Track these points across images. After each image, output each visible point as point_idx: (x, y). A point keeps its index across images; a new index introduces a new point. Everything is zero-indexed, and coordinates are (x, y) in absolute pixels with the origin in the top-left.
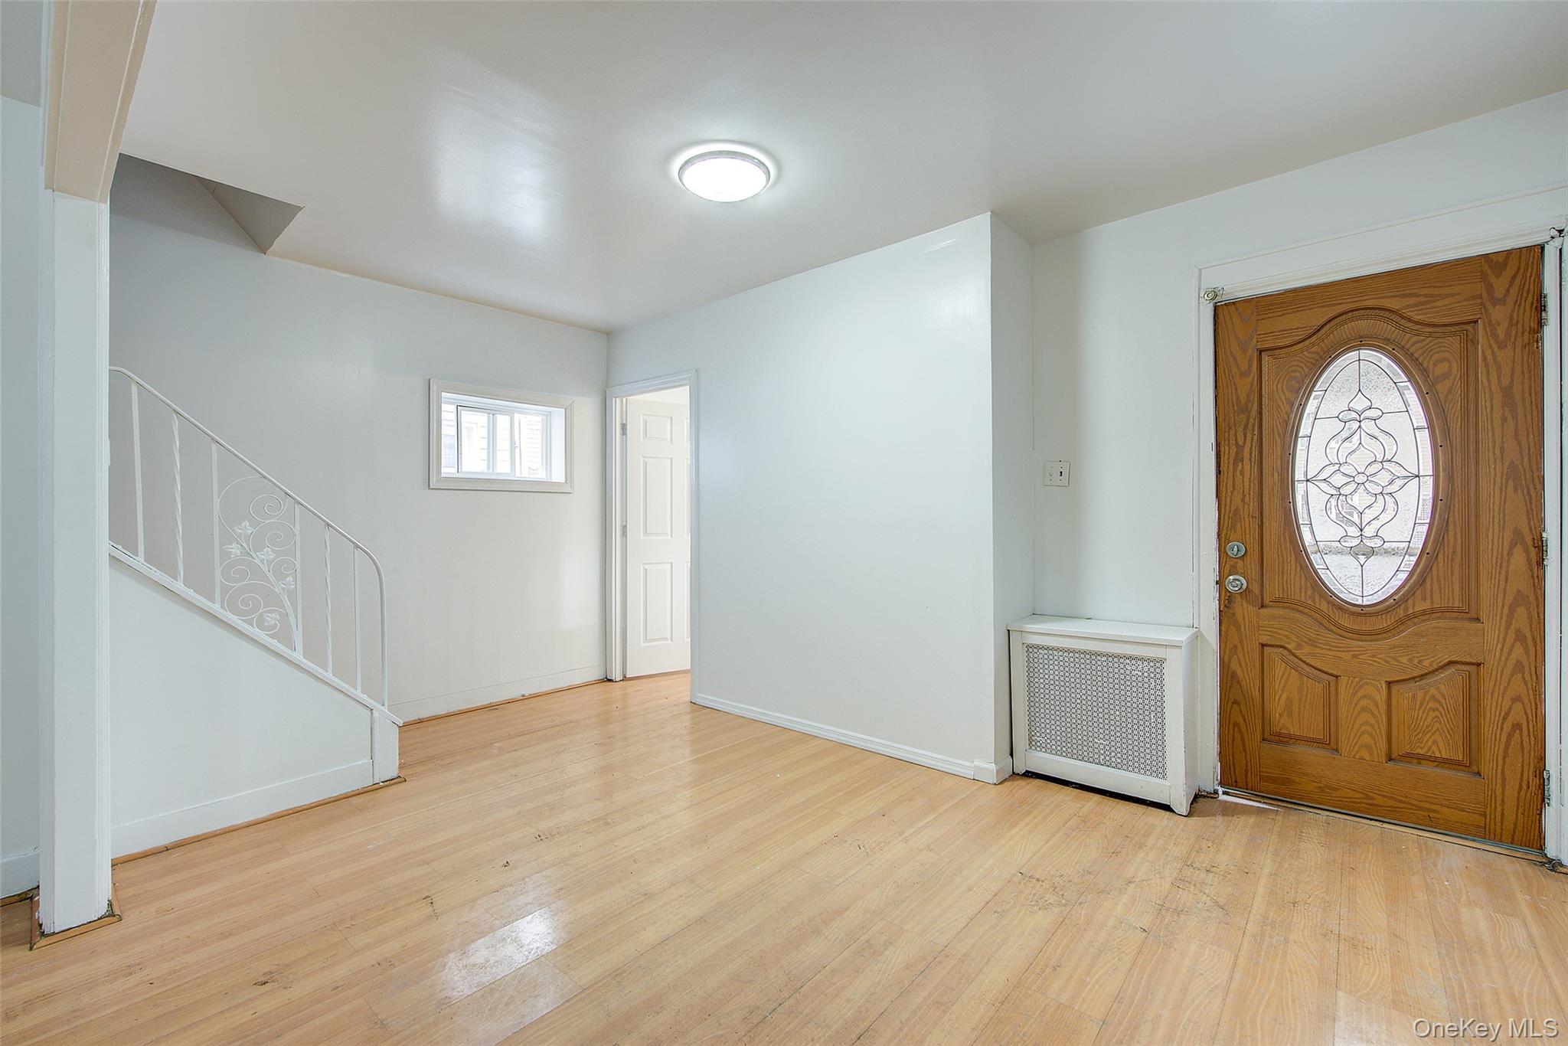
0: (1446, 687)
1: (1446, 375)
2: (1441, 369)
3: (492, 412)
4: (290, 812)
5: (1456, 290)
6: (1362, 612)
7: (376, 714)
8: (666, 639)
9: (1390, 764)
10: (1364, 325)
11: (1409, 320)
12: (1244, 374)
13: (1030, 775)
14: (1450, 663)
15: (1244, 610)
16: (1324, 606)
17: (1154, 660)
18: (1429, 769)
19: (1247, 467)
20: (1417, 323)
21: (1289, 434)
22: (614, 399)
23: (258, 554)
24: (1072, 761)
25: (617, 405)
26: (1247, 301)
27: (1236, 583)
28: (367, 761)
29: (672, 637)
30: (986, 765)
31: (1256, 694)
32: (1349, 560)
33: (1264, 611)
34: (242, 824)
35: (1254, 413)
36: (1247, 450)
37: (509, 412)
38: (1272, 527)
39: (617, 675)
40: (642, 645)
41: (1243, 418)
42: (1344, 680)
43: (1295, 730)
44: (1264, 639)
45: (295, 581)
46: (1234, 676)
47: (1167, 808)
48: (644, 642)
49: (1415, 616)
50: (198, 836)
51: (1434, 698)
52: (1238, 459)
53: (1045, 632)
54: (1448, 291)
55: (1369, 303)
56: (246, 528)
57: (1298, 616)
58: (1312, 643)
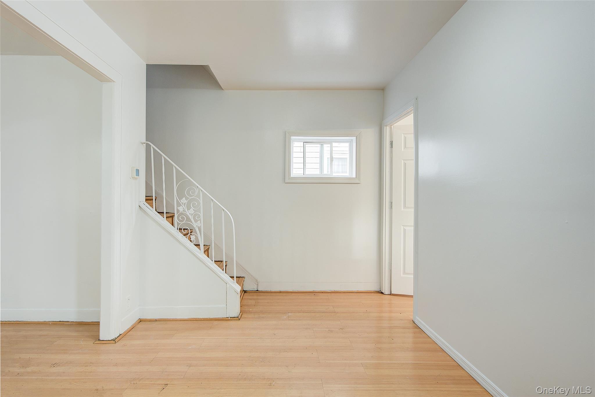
3: (322, 143)
4: (195, 319)
7: (228, 286)
22: (385, 127)
23: (188, 211)
25: (387, 130)
28: (224, 306)
34: (179, 319)
37: (330, 142)
39: (386, 291)
45: (200, 223)
50: (165, 319)
56: (184, 200)
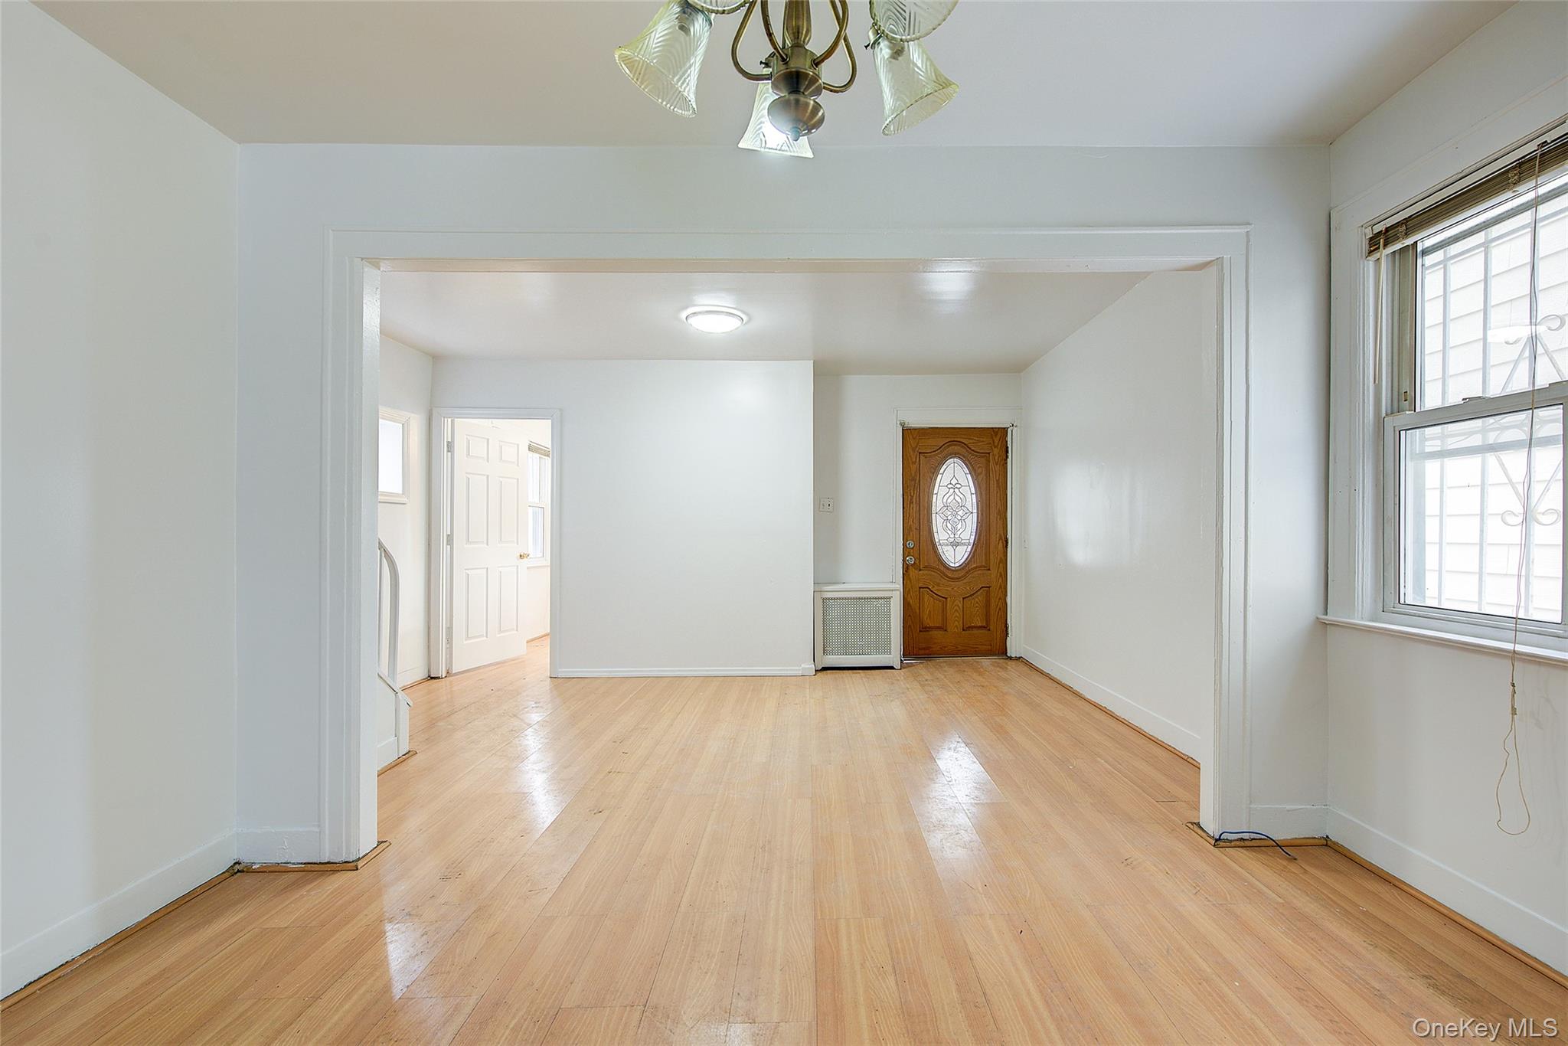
0: (980, 598)
1: (981, 473)
2: (980, 470)
5: (984, 440)
6: (955, 570)
8: (482, 636)
9: (964, 632)
10: (956, 448)
11: (970, 449)
12: (914, 463)
13: (824, 669)
14: (982, 587)
15: (913, 572)
16: (942, 568)
17: (887, 598)
18: (975, 631)
19: (915, 506)
20: (973, 450)
21: (930, 494)
24: (843, 656)
26: (915, 429)
27: (910, 560)
29: (487, 633)
30: (809, 667)
31: (918, 611)
32: (950, 548)
33: (921, 572)
35: (917, 481)
36: (914, 497)
38: (924, 533)
39: (442, 673)
40: (465, 642)
41: (913, 483)
42: (949, 599)
43: (932, 625)
44: (920, 585)
46: (909, 604)
47: (892, 668)
48: (466, 640)
49: (972, 569)
51: (977, 603)
52: (911, 502)
53: (831, 591)
54: (982, 439)
55: (958, 440)
57: (933, 573)
58: (938, 585)
